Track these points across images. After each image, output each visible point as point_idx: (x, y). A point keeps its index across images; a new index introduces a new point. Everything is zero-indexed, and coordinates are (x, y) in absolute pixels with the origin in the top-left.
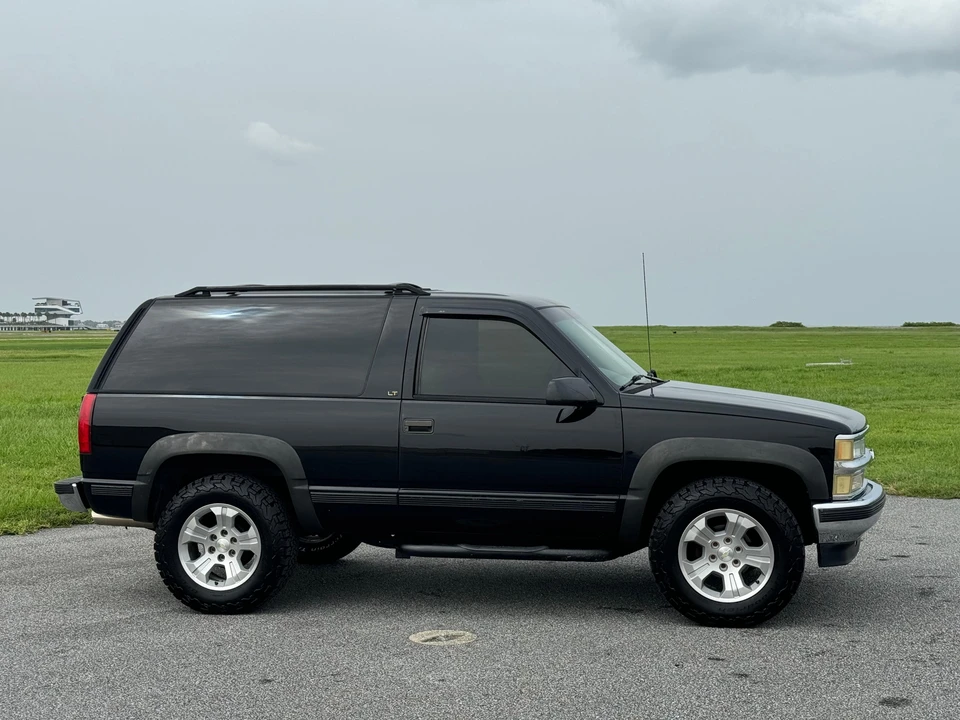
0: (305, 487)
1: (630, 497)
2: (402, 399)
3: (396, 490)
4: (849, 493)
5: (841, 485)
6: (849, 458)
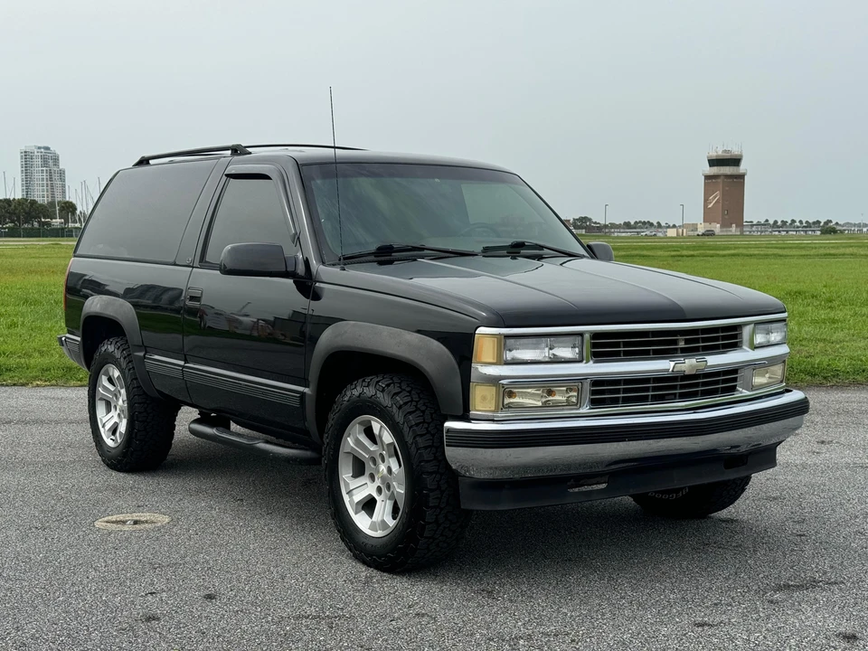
0: (142, 354)
1: (306, 390)
2: (193, 267)
3: (182, 363)
4: (496, 411)
5: (484, 398)
6: (495, 361)
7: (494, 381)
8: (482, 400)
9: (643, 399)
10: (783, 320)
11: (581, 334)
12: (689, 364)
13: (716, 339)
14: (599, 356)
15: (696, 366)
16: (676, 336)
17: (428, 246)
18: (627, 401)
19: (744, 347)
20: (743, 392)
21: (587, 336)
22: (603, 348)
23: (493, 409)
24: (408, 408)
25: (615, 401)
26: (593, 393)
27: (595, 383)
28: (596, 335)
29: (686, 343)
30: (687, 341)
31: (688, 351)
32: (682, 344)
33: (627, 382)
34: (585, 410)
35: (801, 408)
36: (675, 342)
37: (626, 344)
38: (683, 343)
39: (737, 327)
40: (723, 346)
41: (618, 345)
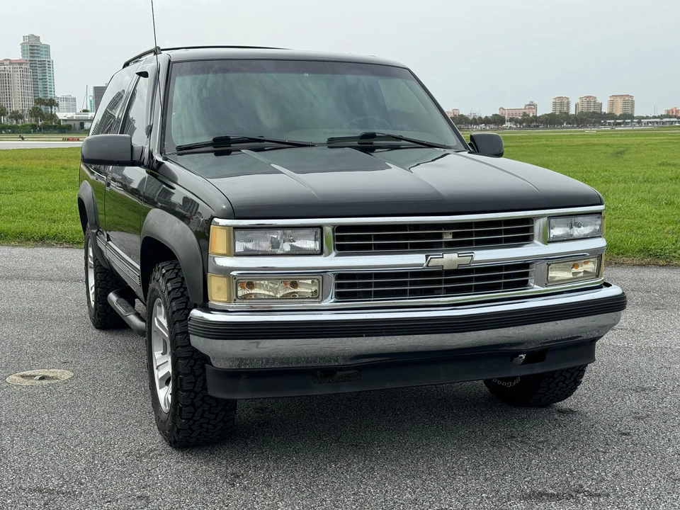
0: (95, 232)
3: (106, 240)
4: (229, 301)
5: (219, 289)
6: (225, 252)
7: (225, 272)
8: (218, 290)
9: (402, 294)
10: (599, 213)
11: (320, 227)
12: (450, 259)
13: (499, 232)
14: (342, 249)
15: (455, 261)
16: (441, 230)
17: (266, 138)
18: (379, 295)
19: (536, 241)
20: (536, 288)
21: (328, 230)
22: (348, 241)
23: (226, 300)
24: (173, 295)
25: (367, 295)
26: (338, 286)
27: (339, 276)
28: (340, 228)
29: (454, 237)
30: (455, 235)
31: (451, 246)
32: (448, 237)
33: (378, 275)
34: (329, 302)
35: (617, 304)
36: (440, 236)
37: (377, 238)
38: (451, 237)
39: (529, 220)
40: (507, 240)
41: (368, 238)
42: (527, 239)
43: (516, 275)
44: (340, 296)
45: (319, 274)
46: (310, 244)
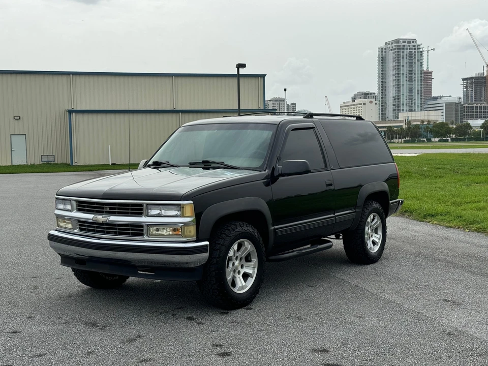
10: (179, 205)
11: (70, 200)
12: (100, 218)
13: (128, 209)
16: (104, 205)
18: (89, 230)
20: (144, 237)
22: (80, 207)
26: (79, 225)
30: (110, 209)
32: (108, 210)
33: (87, 222)
34: (76, 231)
36: (103, 208)
37: (88, 207)
39: (141, 205)
40: (132, 213)
41: (84, 206)
42: (140, 214)
43: (138, 230)
44: (81, 229)
45: (71, 219)
46: (69, 207)
